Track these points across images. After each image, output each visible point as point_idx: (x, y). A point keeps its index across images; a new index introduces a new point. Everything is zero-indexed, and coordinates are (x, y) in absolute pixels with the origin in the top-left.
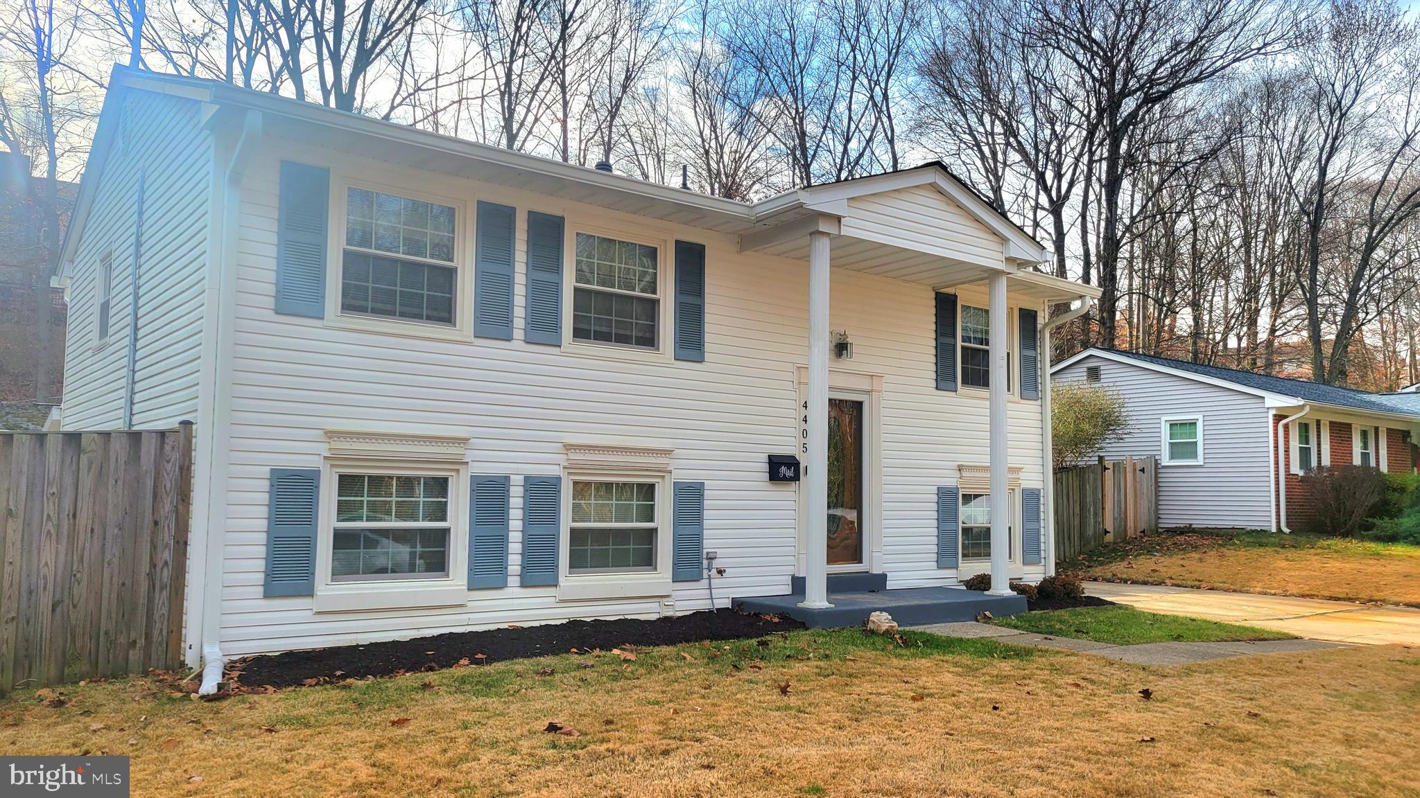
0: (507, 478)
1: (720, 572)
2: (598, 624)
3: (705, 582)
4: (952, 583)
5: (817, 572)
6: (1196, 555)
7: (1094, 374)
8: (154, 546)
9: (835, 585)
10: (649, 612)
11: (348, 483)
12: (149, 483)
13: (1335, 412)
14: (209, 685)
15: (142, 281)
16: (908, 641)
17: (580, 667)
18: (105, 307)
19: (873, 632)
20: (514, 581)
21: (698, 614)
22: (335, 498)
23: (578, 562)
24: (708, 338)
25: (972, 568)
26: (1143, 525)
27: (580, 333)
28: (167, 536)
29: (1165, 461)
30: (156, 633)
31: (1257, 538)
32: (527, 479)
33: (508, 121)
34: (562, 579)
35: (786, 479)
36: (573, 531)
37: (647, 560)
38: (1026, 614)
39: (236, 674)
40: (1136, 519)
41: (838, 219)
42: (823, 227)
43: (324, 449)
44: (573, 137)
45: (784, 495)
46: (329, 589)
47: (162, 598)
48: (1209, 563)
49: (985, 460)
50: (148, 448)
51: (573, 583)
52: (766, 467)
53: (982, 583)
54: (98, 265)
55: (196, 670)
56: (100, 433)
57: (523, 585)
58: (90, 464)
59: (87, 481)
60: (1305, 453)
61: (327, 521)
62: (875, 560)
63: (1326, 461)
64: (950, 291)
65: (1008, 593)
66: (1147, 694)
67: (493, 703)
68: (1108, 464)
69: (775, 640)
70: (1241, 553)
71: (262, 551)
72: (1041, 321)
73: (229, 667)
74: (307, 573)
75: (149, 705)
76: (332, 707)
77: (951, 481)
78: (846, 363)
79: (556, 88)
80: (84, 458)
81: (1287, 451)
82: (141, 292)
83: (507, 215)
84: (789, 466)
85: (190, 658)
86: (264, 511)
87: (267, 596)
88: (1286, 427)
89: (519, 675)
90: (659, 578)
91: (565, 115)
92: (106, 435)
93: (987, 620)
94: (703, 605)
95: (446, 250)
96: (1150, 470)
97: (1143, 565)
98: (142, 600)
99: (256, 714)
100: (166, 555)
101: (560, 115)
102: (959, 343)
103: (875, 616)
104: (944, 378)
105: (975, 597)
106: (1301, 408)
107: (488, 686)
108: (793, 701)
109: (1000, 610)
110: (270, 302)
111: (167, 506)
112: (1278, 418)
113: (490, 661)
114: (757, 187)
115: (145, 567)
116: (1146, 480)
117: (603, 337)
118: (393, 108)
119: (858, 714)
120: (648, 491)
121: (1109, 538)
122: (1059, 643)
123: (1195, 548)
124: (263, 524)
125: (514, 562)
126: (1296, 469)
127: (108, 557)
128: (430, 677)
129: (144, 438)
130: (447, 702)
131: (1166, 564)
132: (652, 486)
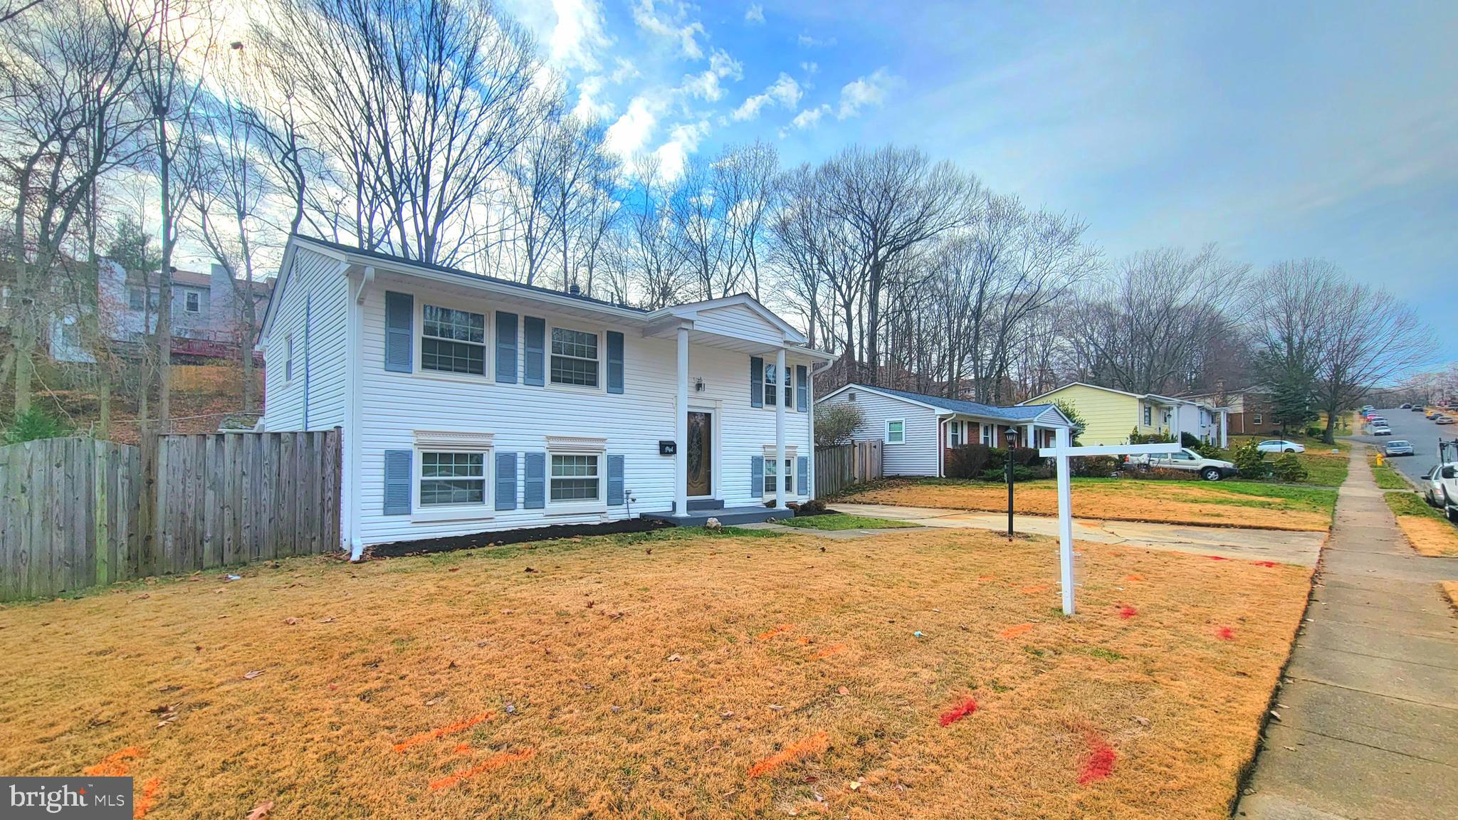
0: (515, 454)
1: (633, 500)
2: (566, 527)
3: (625, 506)
4: (760, 504)
5: (683, 500)
6: (897, 489)
7: (852, 397)
8: (323, 490)
9: (691, 506)
10: (595, 520)
11: (428, 457)
12: (319, 457)
13: (972, 417)
14: (355, 557)
15: (310, 351)
16: (724, 532)
17: (550, 545)
18: (289, 364)
19: (709, 528)
20: (520, 506)
21: (622, 521)
22: (421, 465)
23: (555, 497)
24: (625, 381)
25: (768, 497)
26: (874, 475)
27: (554, 379)
28: (330, 485)
29: (887, 442)
30: (326, 533)
31: (928, 480)
32: (526, 454)
33: (530, 252)
34: (546, 505)
35: (669, 454)
36: (553, 481)
37: (594, 494)
38: (794, 519)
39: (370, 552)
40: (871, 472)
41: (692, 322)
42: (684, 325)
43: (414, 440)
44: (570, 261)
45: (669, 460)
46: (418, 510)
47: (328, 516)
48: (901, 494)
49: (774, 443)
50: (318, 440)
51: (552, 506)
52: (658, 447)
53: (772, 504)
54: (283, 340)
55: (348, 551)
56: (291, 433)
57: (525, 508)
58: (286, 448)
59: (285, 457)
60: (955, 438)
61: (417, 476)
62: (718, 493)
63: (965, 442)
64: (760, 356)
65: (785, 508)
66: (823, 549)
67: (503, 561)
68: (857, 444)
69: (656, 532)
70: (919, 487)
71: (382, 492)
72: (808, 372)
73: (366, 550)
74: (407, 503)
75: (324, 566)
76: (420, 564)
77: (759, 454)
78: (701, 394)
79: (560, 234)
80: (282, 445)
81: (945, 436)
82: (310, 357)
83: (514, 318)
84: (670, 446)
85: (345, 546)
86: (382, 472)
87: (385, 514)
88: (945, 424)
89: (519, 549)
90: (601, 503)
91: (566, 248)
92: (294, 434)
93: (772, 521)
94: (624, 517)
95: (480, 337)
96: (879, 447)
97: (870, 495)
98: (318, 516)
99: (379, 568)
100: (330, 494)
101: (562, 248)
102: (764, 383)
103: (709, 520)
104: (756, 401)
105: (770, 510)
106: (951, 415)
107: (502, 555)
108: (652, 557)
109: (779, 517)
110: (382, 365)
111: (329, 470)
112: (941, 420)
113: (504, 544)
114: (679, 291)
115: (319, 501)
116: (877, 452)
117: (567, 381)
118: (459, 245)
119: (680, 561)
120: (594, 460)
121: (857, 482)
122: (801, 531)
123: (898, 486)
124: (382, 478)
125: (520, 496)
126: (950, 446)
127: (298, 496)
128: (473, 551)
129: (316, 436)
130: (478, 561)
131: (883, 494)
132: (596, 457)
